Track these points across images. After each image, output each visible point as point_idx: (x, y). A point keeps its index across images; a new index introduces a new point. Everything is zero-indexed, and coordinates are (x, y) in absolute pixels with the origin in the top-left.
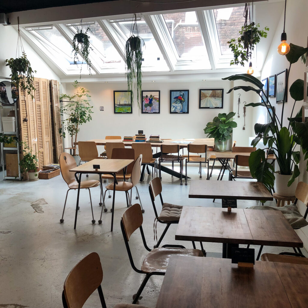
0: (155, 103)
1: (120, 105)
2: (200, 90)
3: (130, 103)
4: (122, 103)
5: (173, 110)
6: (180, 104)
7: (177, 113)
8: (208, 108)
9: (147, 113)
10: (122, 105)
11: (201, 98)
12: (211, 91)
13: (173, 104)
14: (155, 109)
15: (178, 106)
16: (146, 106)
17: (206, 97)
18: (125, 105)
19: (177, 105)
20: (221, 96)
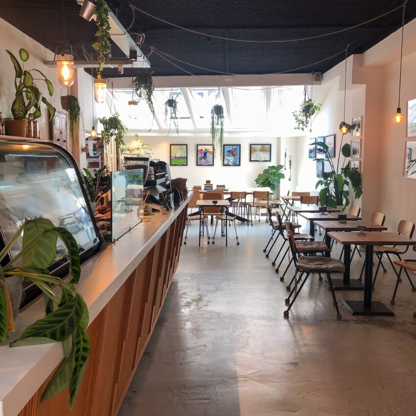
0: (209, 156)
1: (175, 158)
2: (251, 145)
3: (186, 156)
4: (178, 155)
5: (226, 162)
6: (233, 158)
7: (229, 165)
8: (258, 161)
9: (202, 165)
10: (178, 158)
11: (252, 152)
12: (260, 146)
13: (226, 157)
14: (209, 162)
15: (231, 159)
16: (201, 159)
17: (256, 151)
18: (181, 158)
19: (229, 158)
20: (269, 150)
